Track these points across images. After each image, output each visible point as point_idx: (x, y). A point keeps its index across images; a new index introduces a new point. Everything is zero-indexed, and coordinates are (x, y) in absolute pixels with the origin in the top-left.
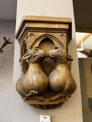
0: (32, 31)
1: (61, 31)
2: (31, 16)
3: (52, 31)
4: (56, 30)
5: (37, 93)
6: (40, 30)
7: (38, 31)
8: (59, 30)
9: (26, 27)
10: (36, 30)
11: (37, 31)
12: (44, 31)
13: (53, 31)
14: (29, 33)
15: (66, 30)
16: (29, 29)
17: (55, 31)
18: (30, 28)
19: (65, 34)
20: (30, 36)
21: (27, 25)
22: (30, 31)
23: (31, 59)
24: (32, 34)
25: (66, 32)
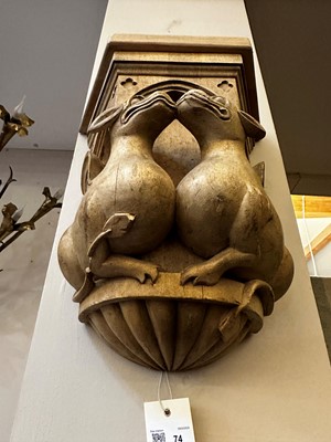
0: (129, 71)
1: (220, 74)
2: (131, 35)
3: (191, 73)
4: (202, 70)
5: (131, 218)
6: (153, 69)
7: (148, 72)
8: (212, 70)
9: (115, 62)
10: (141, 68)
11: (144, 72)
12: (166, 72)
13: (195, 74)
14: (122, 78)
15: (234, 70)
16: (120, 68)
17: (200, 73)
18: (123, 65)
19: (232, 81)
20: (123, 83)
21: (115, 57)
22: (122, 71)
23: (119, 123)
24: (129, 80)
25: (236, 74)
